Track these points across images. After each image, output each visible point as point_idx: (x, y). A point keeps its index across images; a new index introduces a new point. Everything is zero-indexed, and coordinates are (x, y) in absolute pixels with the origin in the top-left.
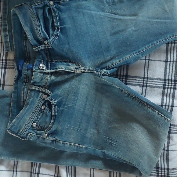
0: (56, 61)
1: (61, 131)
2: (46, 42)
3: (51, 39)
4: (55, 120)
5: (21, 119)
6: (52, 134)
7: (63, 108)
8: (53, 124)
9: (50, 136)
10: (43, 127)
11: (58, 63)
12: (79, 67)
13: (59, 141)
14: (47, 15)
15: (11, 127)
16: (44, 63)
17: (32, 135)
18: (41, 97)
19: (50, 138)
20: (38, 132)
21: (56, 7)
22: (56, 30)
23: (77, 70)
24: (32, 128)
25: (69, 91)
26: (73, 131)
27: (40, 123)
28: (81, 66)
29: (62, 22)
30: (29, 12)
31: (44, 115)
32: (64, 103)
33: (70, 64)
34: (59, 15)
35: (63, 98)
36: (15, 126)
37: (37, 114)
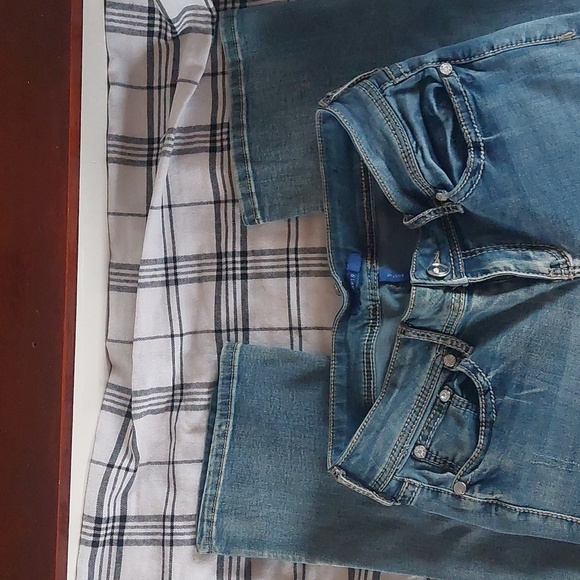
0: (481, 251)
1: (515, 475)
2: (442, 196)
3: (458, 186)
4: (489, 436)
5: (378, 432)
6: (485, 482)
7: (516, 398)
8: (485, 451)
9: (477, 488)
10: (450, 458)
11: (488, 256)
12: (563, 260)
13: (509, 506)
14: (435, 108)
15: (348, 459)
16: (444, 260)
17: (414, 485)
18: (437, 363)
19: (479, 496)
20: (436, 476)
21: (462, 81)
22: (471, 155)
23: (559, 271)
24: (412, 463)
25: (531, 340)
26: (553, 472)
27: (440, 447)
28: (568, 255)
29: (487, 123)
30: (377, 110)
31: (451, 421)
32: (516, 380)
33: (531, 253)
34: (475, 103)
35: (513, 363)
36: (360, 457)
37: (427, 415)
